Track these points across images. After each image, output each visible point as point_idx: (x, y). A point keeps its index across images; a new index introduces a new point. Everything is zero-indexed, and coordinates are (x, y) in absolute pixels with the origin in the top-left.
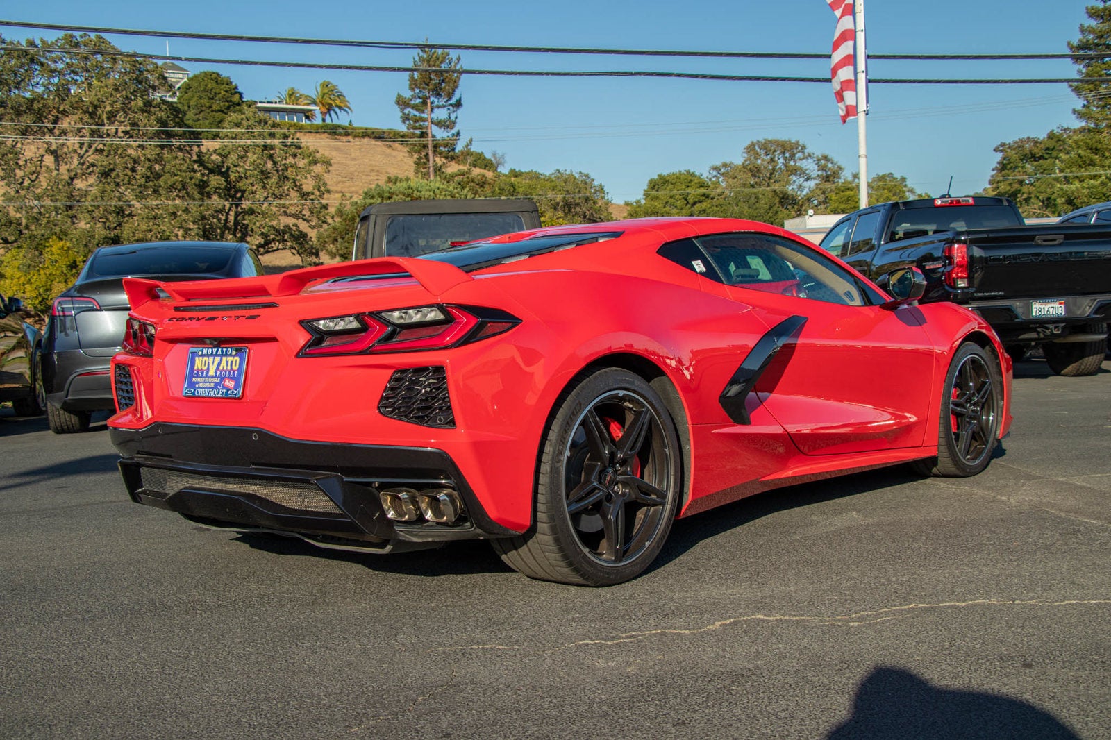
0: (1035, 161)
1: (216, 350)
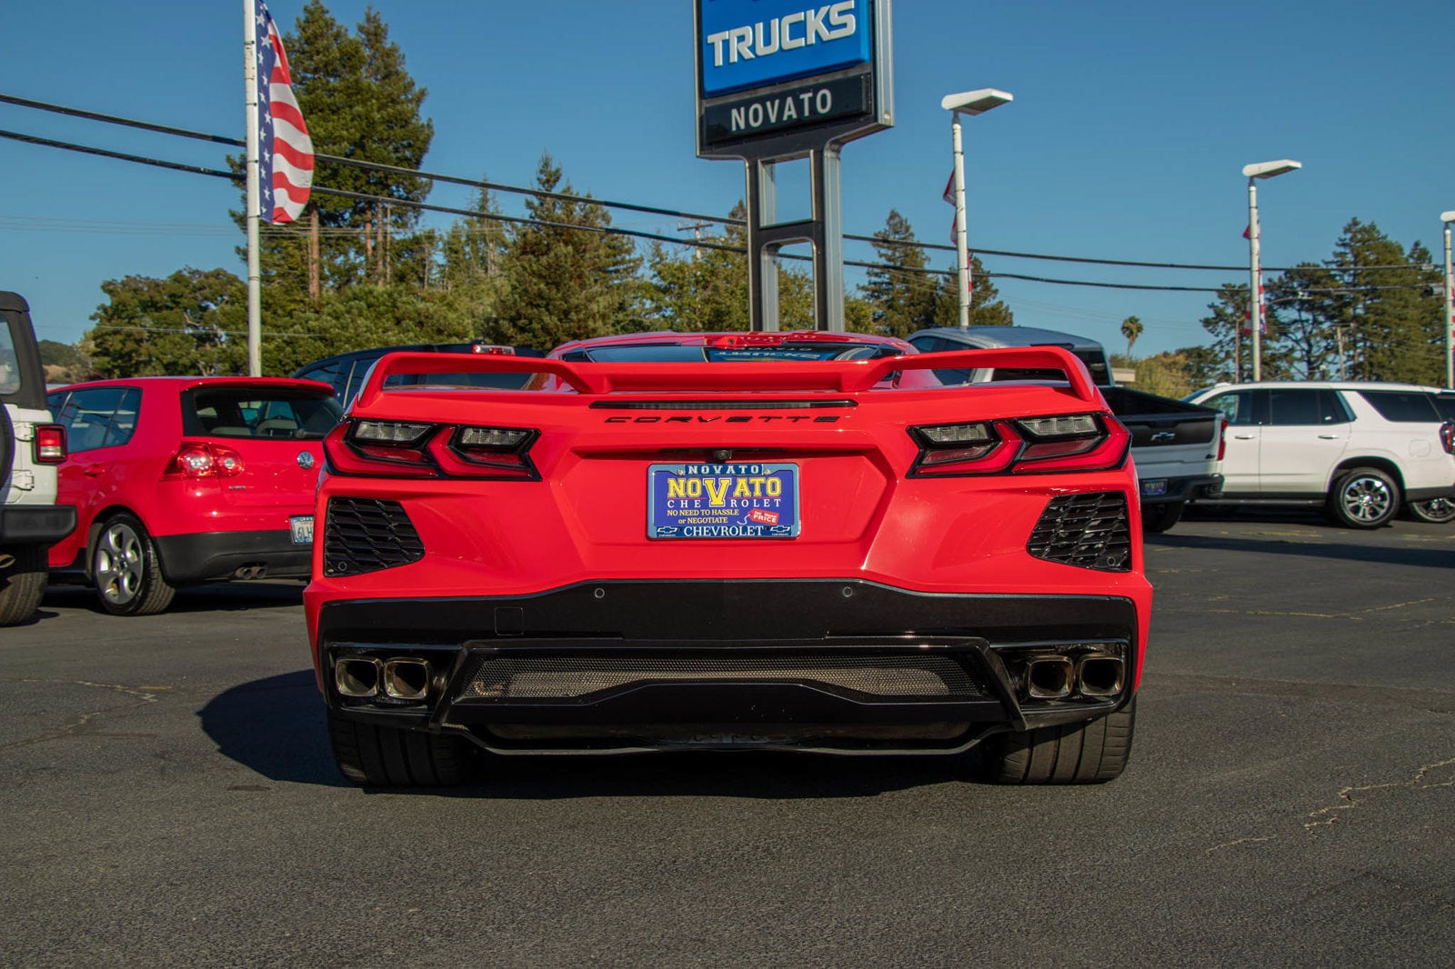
0: (156, 311)
1: (720, 467)
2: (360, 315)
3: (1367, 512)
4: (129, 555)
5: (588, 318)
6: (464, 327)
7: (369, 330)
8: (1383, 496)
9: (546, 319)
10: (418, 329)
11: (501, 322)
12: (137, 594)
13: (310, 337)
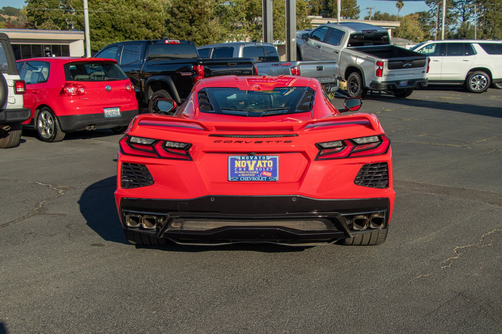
1: (252, 157)
2: (123, 4)
3: (478, 87)
4: (49, 122)
5: (205, 8)
6: (160, 8)
7: (126, 10)
8: (484, 82)
9: (190, 8)
10: (144, 9)
11: (174, 9)
12: (52, 136)
13: (105, 12)
